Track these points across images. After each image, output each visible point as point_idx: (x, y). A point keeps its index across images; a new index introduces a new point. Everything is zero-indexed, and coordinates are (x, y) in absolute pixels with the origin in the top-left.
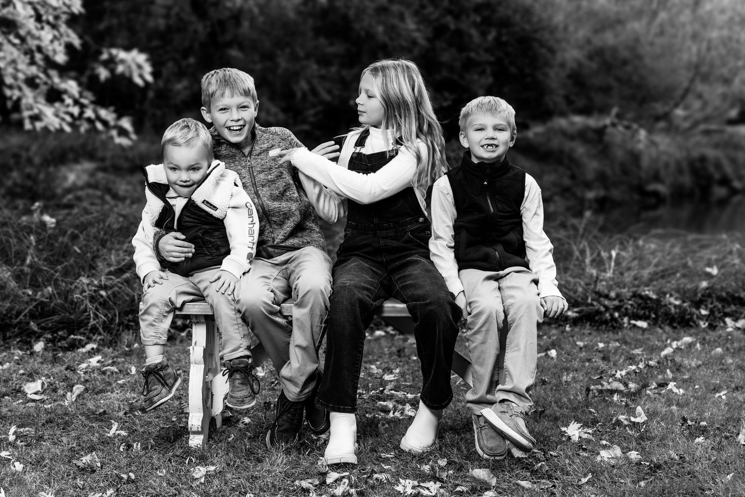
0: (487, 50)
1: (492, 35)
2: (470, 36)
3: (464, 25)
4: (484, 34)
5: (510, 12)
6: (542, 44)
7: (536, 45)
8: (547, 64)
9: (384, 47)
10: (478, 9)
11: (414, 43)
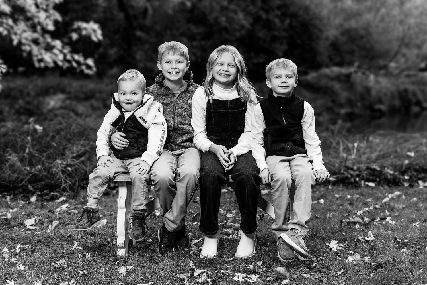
0: (285, 30)
1: (287, 22)
2: (275, 23)
3: (271, 16)
4: (282, 21)
5: (297, 9)
6: (315, 27)
7: (311, 27)
8: (318, 38)
9: (225, 29)
10: (279, 7)
11: (243, 27)
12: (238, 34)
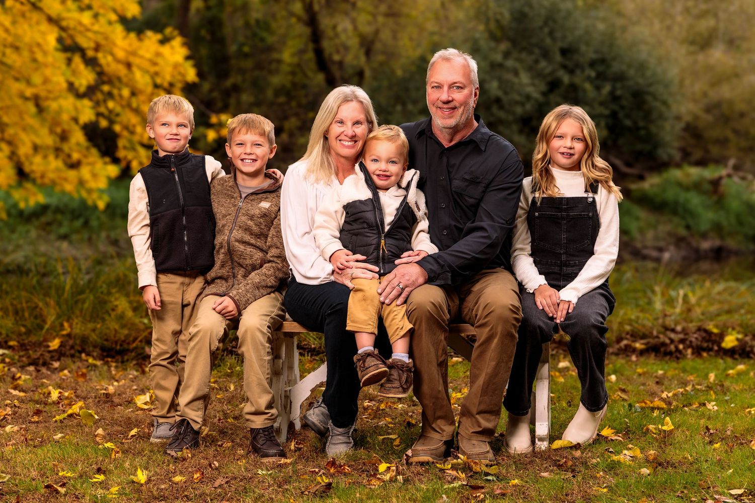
0: (602, 104)
1: (607, 89)
2: (585, 91)
3: (577, 80)
4: (598, 88)
5: (624, 68)
6: (655, 98)
7: (649, 98)
8: (661, 116)
9: (498, 100)
10: (592, 64)
11: (528, 97)
12: (519, 110)
